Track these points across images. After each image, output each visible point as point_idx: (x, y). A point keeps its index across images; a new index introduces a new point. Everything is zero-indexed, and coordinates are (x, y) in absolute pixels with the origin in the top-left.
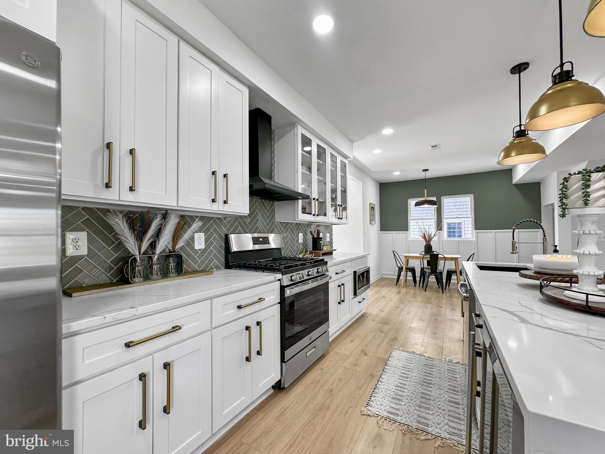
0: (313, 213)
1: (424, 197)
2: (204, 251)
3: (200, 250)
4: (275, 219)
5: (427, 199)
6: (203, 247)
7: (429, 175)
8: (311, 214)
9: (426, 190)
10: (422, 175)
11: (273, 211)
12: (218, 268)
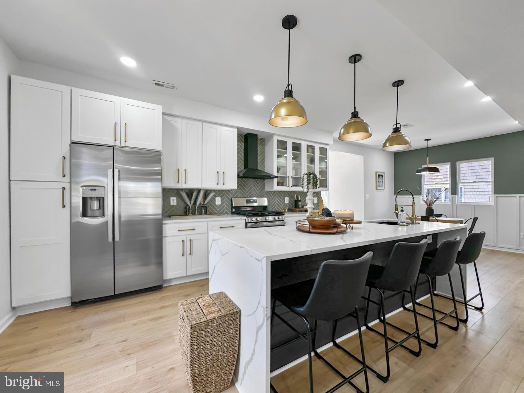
0: (287, 185)
1: (426, 164)
2: (220, 206)
3: (218, 205)
4: (265, 190)
5: (429, 167)
6: (220, 203)
7: (431, 144)
8: (286, 186)
9: (427, 158)
10: (424, 144)
11: (264, 185)
12: (228, 214)
